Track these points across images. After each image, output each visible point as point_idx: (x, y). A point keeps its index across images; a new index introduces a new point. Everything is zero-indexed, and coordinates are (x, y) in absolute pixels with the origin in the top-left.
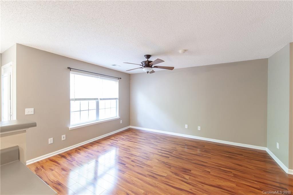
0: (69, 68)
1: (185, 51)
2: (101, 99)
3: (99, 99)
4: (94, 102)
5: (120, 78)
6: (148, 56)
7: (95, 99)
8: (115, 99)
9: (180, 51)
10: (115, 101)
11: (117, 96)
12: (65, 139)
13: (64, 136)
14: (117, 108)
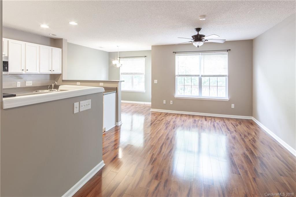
0: (174, 52)
3: (201, 76)
4: (197, 78)
5: (229, 50)
6: (198, 30)
8: (224, 76)
11: (226, 73)
12: (172, 104)
13: (171, 101)
14: (226, 86)
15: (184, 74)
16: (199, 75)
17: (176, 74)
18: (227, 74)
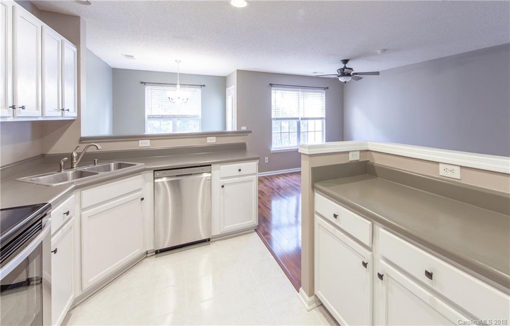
0: (270, 84)
1: (385, 50)
2: (302, 119)
3: (300, 119)
4: (295, 122)
5: (328, 88)
6: (345, 62)
7: (295, 119)
8: (321, 118)
9: (379, 52)
10: (320, 121)
11: (323, 114)
12: (268, 162)
13: (267, 158)
14: (323, 131)
15: (280, 117)
16: (299, 118)
17: (273, 116)
18: (324, 116)
